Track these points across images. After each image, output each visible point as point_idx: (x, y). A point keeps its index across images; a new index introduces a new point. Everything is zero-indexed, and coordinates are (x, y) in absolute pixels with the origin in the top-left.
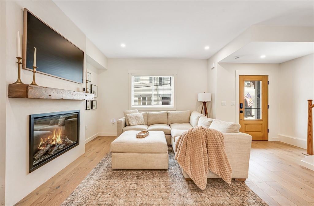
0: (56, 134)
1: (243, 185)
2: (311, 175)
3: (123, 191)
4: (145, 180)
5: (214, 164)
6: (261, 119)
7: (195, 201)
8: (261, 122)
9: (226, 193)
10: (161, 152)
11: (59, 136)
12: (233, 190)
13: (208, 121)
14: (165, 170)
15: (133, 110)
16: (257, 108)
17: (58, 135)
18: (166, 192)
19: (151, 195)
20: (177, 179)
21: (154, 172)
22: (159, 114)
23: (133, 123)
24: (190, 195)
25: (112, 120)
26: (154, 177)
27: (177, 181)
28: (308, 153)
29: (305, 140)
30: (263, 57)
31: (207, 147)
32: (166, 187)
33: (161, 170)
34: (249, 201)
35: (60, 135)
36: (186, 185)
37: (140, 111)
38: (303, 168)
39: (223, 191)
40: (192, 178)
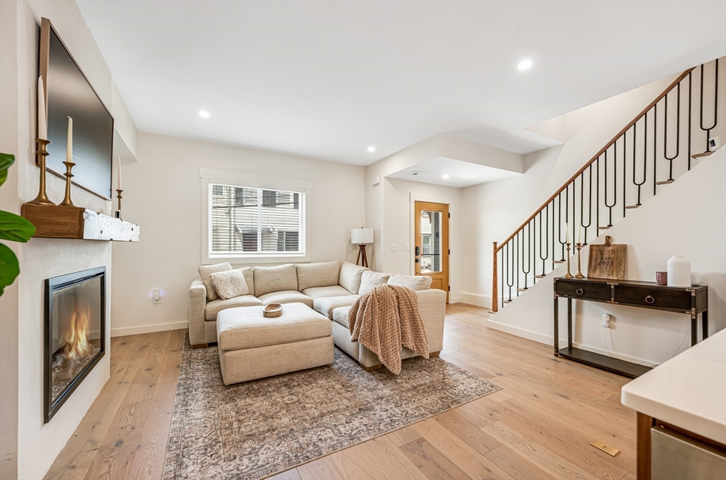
0: (76, 328)
1: (438, 359)
2: (497, 335)
3: (276, 409)
4: (305, 387)
5: (409, 336)
6: (441, 270)
7: (393, 390)
8: (441, 276)
9: (424, 372)
10: (322, 335)
11: (84, 333)
12: (430, 367)
13: (380, 277)
14: (327, 366)
15: (220, 265)
16: (435, 255)
17: (82, 331)
18: (348, 391)
19: (328, 401)
20: (353, 373)
21: (310, 373)
22: (280, 271)
23: (228, 293)
24: (382, 385)
25: (154, 291)
26: (315, 379)
27: (356, 375)
28: (494, 311)
29: (491, 296)
30: (446, 177)
31: (399, 312)
32: (343, 386)
33: (321, 367)
34: (450, 373)
35: (86, 331)
36: (372, 377)
37: (235, 266)
38: (490, 329)
39: (420, 371)
40: (384, 363)
